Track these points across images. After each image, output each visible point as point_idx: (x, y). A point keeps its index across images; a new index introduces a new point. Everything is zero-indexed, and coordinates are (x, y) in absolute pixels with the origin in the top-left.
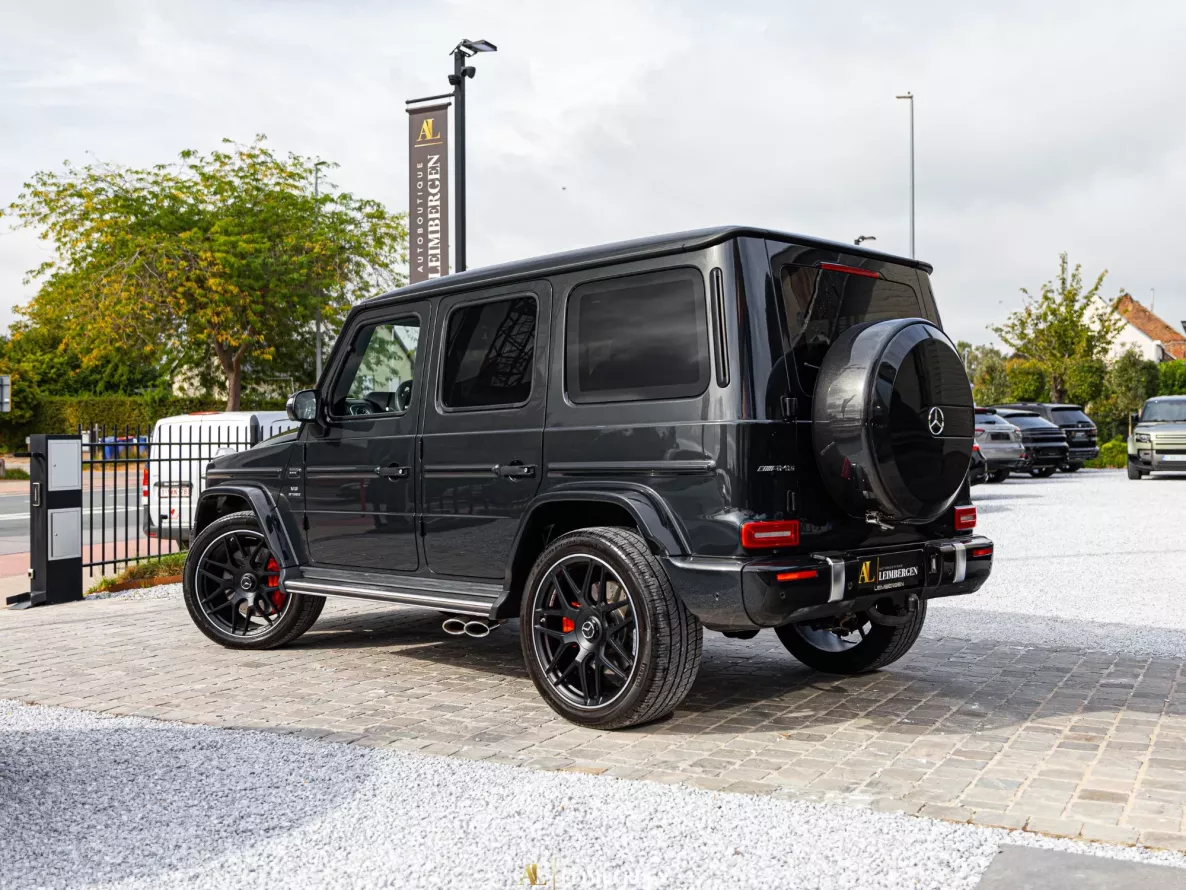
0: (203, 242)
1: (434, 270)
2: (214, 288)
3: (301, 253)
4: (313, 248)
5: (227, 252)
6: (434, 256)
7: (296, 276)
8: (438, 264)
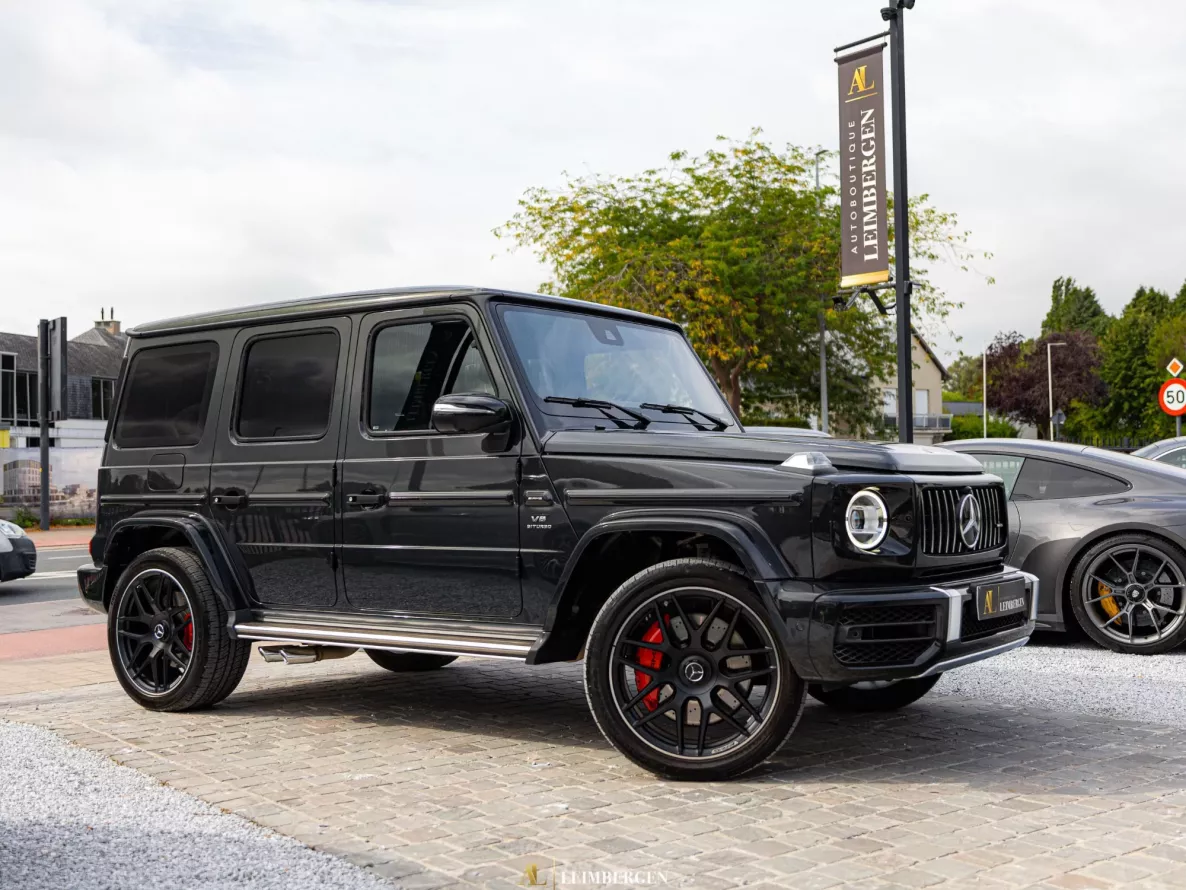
0: (693, 250)
1: (871, 250)
2: (704, 298)
3: (799, 254)
4: (812, 247)
5: (718, 259)
6: (870, 232)
7: (793, 279)
8: (875, 242)
